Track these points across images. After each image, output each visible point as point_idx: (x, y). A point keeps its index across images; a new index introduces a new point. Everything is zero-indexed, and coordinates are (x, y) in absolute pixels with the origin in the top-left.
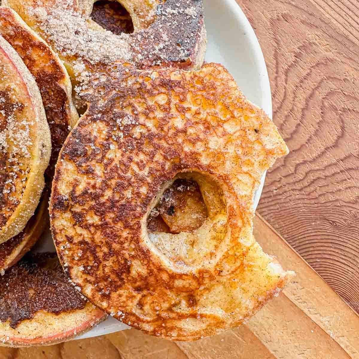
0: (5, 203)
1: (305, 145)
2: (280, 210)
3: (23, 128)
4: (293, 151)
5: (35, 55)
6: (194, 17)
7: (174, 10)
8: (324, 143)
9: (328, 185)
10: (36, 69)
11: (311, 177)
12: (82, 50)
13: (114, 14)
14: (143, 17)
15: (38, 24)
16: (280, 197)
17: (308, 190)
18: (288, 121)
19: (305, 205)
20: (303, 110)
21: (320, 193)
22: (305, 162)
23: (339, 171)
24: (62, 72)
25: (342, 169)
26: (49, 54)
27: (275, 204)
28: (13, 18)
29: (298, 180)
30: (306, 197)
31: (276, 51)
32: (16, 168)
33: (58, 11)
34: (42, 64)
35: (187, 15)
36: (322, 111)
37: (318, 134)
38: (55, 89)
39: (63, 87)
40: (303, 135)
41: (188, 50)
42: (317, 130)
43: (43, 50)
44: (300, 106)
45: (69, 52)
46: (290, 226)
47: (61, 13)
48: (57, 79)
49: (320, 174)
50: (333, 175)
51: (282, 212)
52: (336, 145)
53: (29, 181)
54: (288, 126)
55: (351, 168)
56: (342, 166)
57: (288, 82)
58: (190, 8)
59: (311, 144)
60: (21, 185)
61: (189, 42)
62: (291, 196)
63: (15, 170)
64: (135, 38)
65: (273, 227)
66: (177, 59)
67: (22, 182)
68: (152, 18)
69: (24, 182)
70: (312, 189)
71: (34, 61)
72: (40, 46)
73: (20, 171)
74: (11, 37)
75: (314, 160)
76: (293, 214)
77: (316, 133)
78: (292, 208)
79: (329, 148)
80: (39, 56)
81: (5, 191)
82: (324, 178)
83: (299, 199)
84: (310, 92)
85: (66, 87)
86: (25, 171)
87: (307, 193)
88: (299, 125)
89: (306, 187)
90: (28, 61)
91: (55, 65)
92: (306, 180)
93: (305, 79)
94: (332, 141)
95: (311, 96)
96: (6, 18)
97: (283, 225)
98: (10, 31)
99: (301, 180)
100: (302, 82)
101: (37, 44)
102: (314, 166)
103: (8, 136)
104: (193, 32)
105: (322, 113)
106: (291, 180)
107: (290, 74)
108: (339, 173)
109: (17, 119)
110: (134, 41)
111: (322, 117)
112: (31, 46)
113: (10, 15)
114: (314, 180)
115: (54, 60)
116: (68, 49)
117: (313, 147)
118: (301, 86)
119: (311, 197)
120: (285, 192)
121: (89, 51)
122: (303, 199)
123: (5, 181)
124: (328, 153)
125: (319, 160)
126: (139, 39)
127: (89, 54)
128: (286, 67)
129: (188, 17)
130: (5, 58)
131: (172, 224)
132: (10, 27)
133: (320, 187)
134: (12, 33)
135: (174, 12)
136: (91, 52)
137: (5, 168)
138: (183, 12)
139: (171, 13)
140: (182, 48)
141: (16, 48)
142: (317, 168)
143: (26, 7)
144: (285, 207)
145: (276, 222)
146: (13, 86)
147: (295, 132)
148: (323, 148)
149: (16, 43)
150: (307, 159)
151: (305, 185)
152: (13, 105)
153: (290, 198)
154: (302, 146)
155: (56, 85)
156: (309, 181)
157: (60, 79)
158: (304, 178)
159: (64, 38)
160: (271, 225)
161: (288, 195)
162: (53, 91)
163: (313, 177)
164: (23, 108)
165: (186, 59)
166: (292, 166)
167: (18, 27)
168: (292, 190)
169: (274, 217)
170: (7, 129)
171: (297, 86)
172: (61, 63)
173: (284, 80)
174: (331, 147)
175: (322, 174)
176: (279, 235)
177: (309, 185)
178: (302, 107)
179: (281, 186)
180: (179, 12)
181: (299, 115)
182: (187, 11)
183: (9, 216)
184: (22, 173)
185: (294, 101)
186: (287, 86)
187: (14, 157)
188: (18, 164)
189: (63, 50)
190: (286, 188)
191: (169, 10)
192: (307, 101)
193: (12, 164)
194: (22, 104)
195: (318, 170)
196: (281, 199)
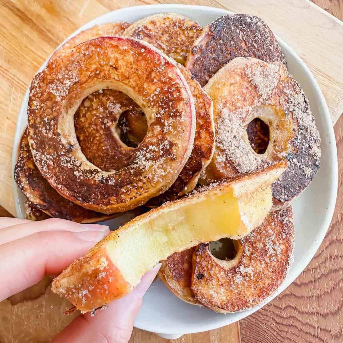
0: (117, 195)
1: (304, 298)
2: (254, 323)
3: (165, 170)
4: (294, 295)
5: (204, 134)
6: (307, 177)
7: (299, 162)
8: (318, 308)
9: (298, 336)
10: (197, 142)
11: (292, 322)
12: (229, 150)
13: (259, 131)
14: (277, 151)
15: (218, 117)
16: (261, 316)
17: (283, 328)
18: (307, 273)
19: (272, 335)
20: (323, 275)
21: (289, 337)
22: (296, 309)
23: (313, 334)
24: (210, 156)
25: (316, 335)
26: (212, 141)
27: (254, 318)
28: (209, 107)
29: (281, 316)
30: (277, 331)
31: (336, 223)
32: (140, 184)
33: (234, 117)
34: (203, 143)
35: (303, 172)
36: (334, 287)
37: (320, 298)
38: (198, 161)
39: (203, 164)
40: (308, 291)
41: (288, 196)
42: (321, 296)
43: (210, 137)
44: (323, 271)
45: (222, 146)
46: (251, 339)
47: (235, 119)
48: (204, 157)
49: (299, 325)
50: (307, 333)
51: (254, 326)
52: (325, 316)
53: (141, 196)
54: (304, 276)
55: (322, 339)
56: (318, 332)
57: (328, 249)
58: (309, 169)
59: (309, 300)
60: (134, 194)
61: (292, 191)
62: (268, 321)
63: (139, 185)
64: (263, 165)
65: (241, 330)
66: (278, 197)
67: (137, 193)
68: (282, 157)
69: (138, 195)
70: (286, 330)
71: (200, 138)
72: (211, 134)
73: (141, 188)
74: (200, 115)
75: (302, 313)
76: (260, 334)
77: (319, 297)
78: (263, 330)
79: (318, 313)
80: (206, 138)
81: (123, 190)
82: (299, 329)
83: (272, 328)
84: (336, 267)
85: (204, 164)
86: (144, 189)
87: (280, 329)
88: (312, 282)
89: (282, 324)
90: (197, 134)
91: (210, 149)
92: (286, 320)
93: (341, 257)
94: (324, 311)
95: (336, 271)
96: (206, 105)
97: (248, 335)
98: (203, 112)
99: (283, 317)
100: (337, 257)
101: (210, 131)
102: (299, 317)
103: (153, 165)
104: (299, 186)
105: (333, 288)
106: (277, 312)
107: (333, 246)
108: (311, 335)
109: (166, 162)
110: (261, 165)
111: (331, 290)
112: (206, 129)
113: (209, 104)
114: (292, 325)
115: (211, 146)
116: (223, 144)
117: (309, 304)
118: (334, 259)
119: (280, 333)
120: (267, 316)
121: (233, 154)
122: (274, 330)
123: (128, 184)
124: (316, 316)
125: (306, 315)
126: (265, 167)
127: (231, 156)
128: (335, 238)
129: (303, 174)
130: (189, 128)
131: (195, 284)
132: (204, 111)
133: (292, 333)
134: (202, 115)
135: (298, 164)
136: (234, 155)
137: (135, 178)
138: (303, 168)
139: (295, 163)
140: (285, 192)
141: (198, 123)
142: (301, 319)
143: (220, 102)
144: (259, 325)
145: (245, 329)
146: (180, 145)
147: (306, 284)
148: (314, 311)
149: (200, 121)
150: (298, 308)
151: (283, 323)
152: (171, 154)
153: (267, 322)
154: (302, 297)
155: (200, 160)
156: (288, 323)
157: (206, 158)
158: (286, 318)
159: (226, 136)
160: (240, 328)
161: (267, 319)
162: (196, 161)
163: (293, 322)
164: (174, 160)
165: (283, 201)
166: (285, 304)
167: (208, 115)
168: (272, 318)
169: (246, 324)
170: (156, 162)
171: (331, 257)
172: (214, 150)
173: (326, 245)
174: (321, 315)
175: (300, 326)
176: (240, 339)
177: (285, 325)
178: (324, 273)
179: (267, 310)
180: (300, 166)
181: (317, 276)
182: (306, 169)
183: (113, 204)
184: (141, 189)
185: (321, 264)
186: (325, 251)
187: (145, 177)
188: (144, 183)
189: (219, 143)
190: (269, 314)
191: (295, 160)
192: (330, 271)
193: (141, 180)
194: (176, 158)
195: (300, 321)
196: (260, 317)
